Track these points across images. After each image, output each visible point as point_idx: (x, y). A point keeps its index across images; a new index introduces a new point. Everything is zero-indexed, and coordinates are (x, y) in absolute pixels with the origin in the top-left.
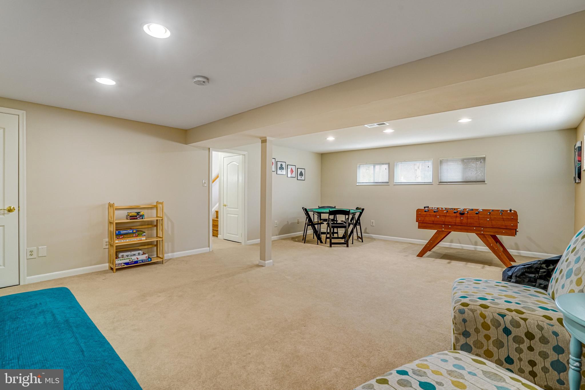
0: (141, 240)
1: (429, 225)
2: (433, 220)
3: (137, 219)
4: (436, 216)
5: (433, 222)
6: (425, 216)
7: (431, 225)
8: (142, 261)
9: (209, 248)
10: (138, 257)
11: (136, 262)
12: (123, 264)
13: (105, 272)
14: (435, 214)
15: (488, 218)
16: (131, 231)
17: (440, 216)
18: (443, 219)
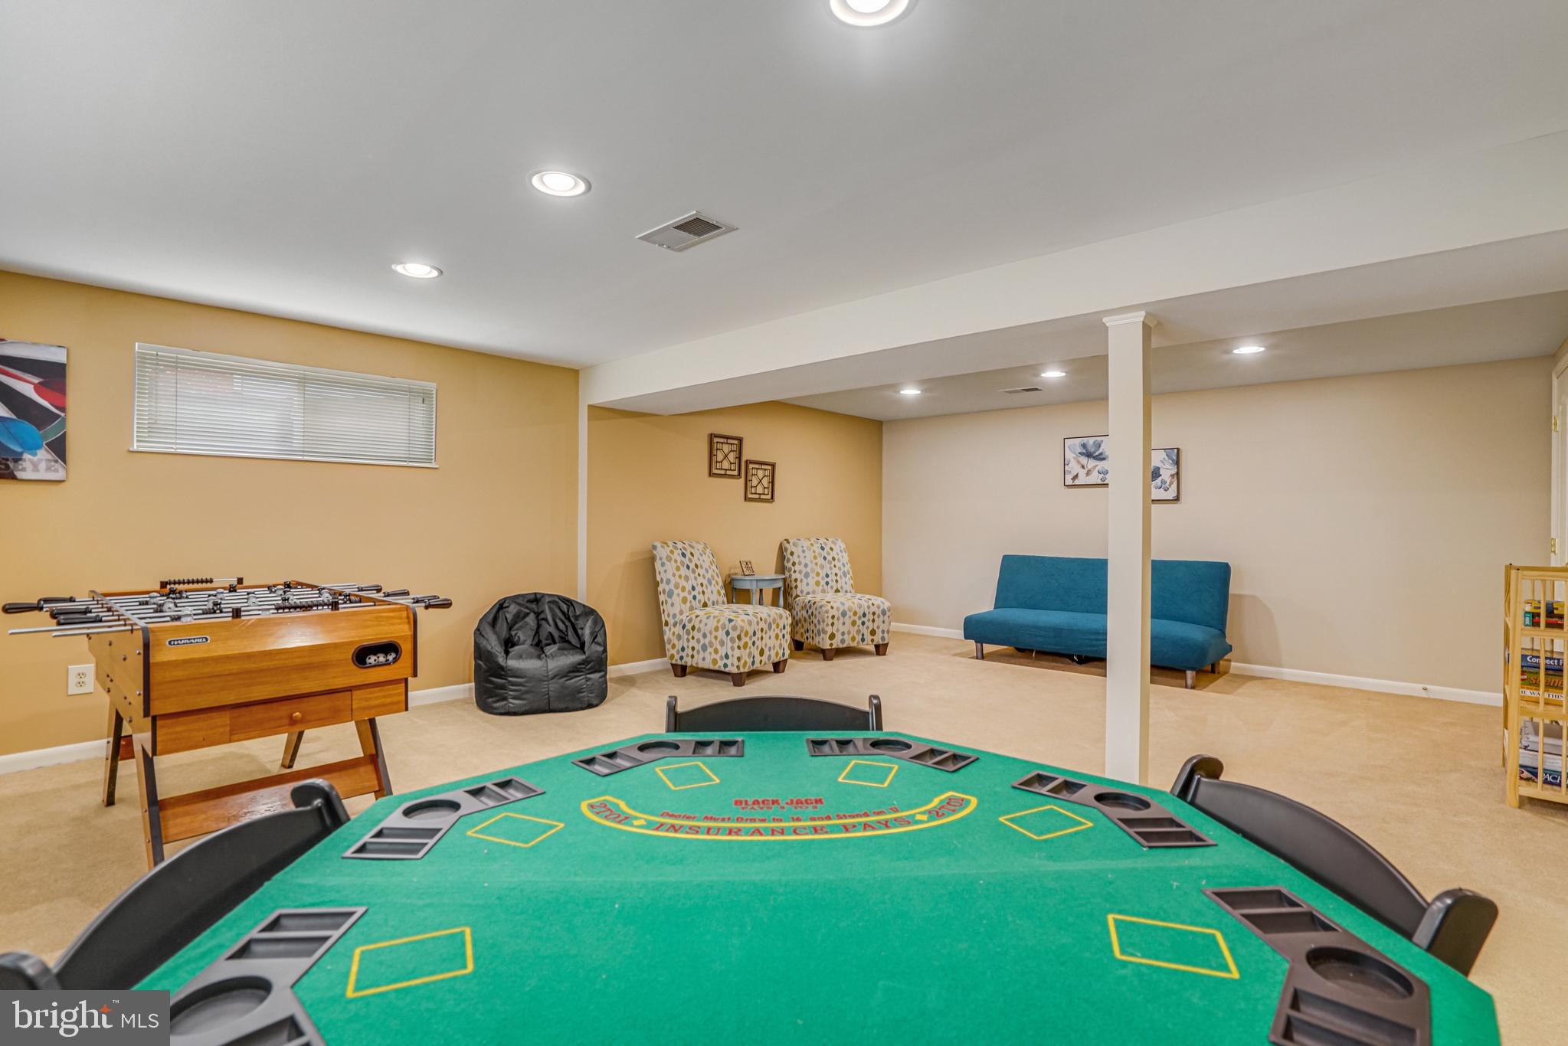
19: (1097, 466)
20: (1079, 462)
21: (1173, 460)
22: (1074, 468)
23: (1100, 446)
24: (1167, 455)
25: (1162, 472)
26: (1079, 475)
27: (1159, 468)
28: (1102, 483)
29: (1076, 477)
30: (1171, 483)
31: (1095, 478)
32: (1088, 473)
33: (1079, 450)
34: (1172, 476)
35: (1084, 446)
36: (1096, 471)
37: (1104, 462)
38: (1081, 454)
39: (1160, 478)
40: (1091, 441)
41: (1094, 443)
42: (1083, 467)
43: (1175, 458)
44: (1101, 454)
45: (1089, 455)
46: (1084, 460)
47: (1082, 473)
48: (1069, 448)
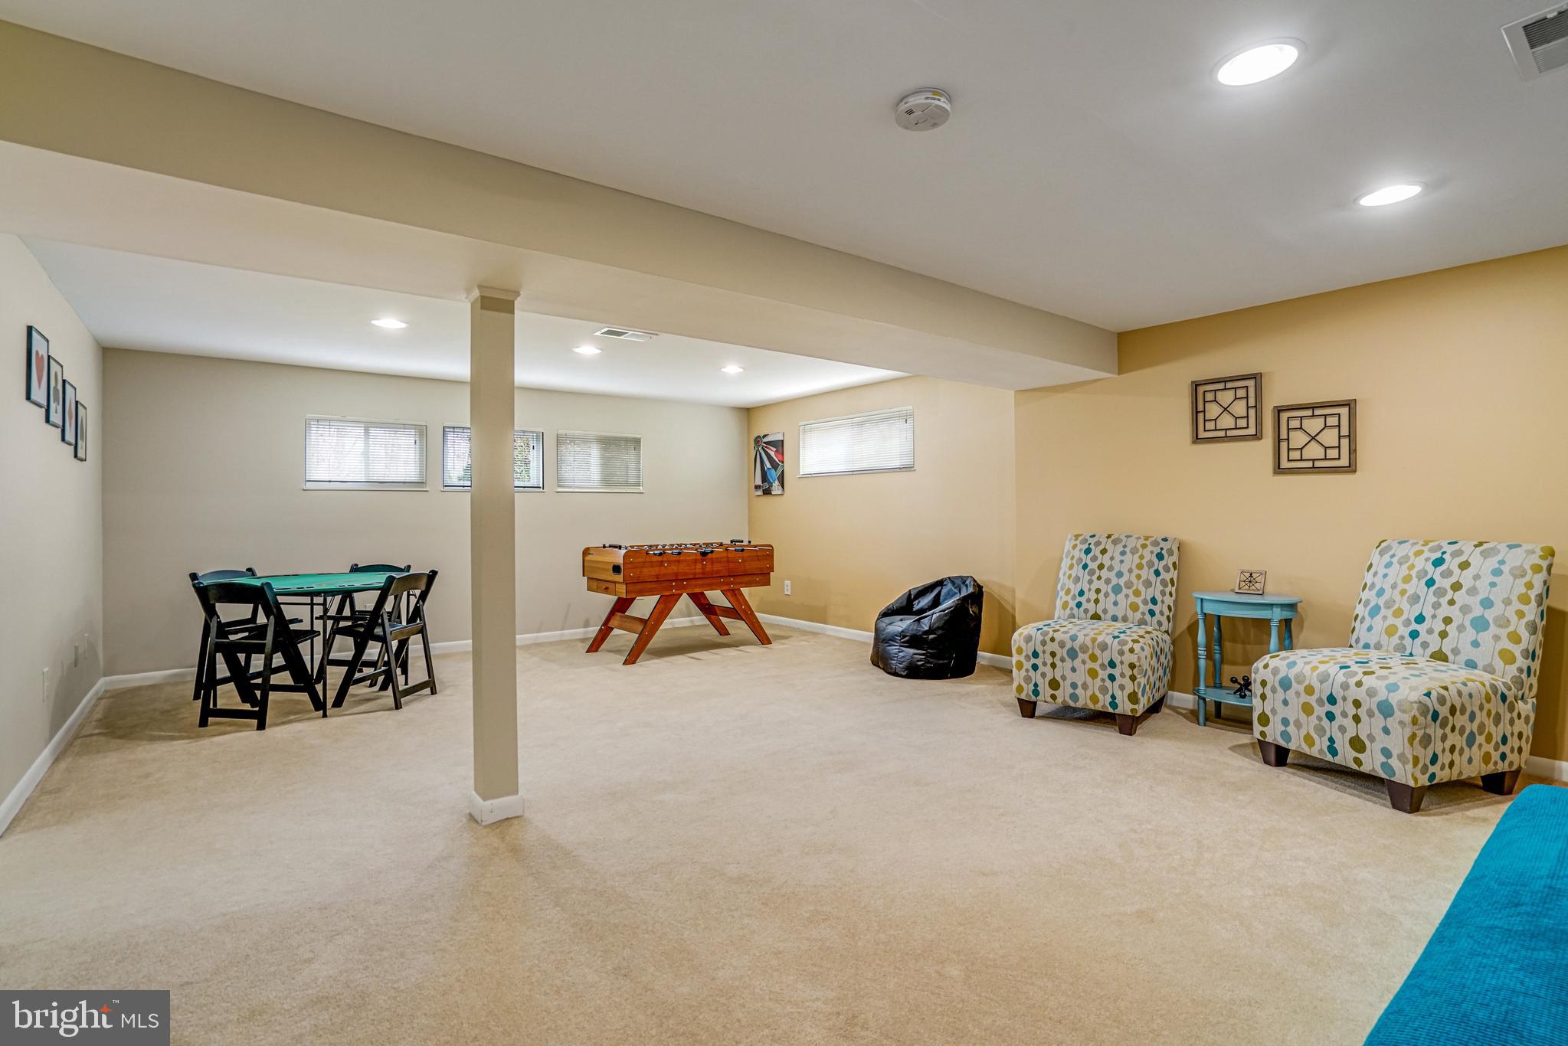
1: (649, 586)
2: (657, 573)
4: (661, 563)
5: (658, 578)
6: (643, 567)
7: (653, 585)
14: (659, 558)
15: (739, 558)
17: (669, 562)
18: (674, 568)
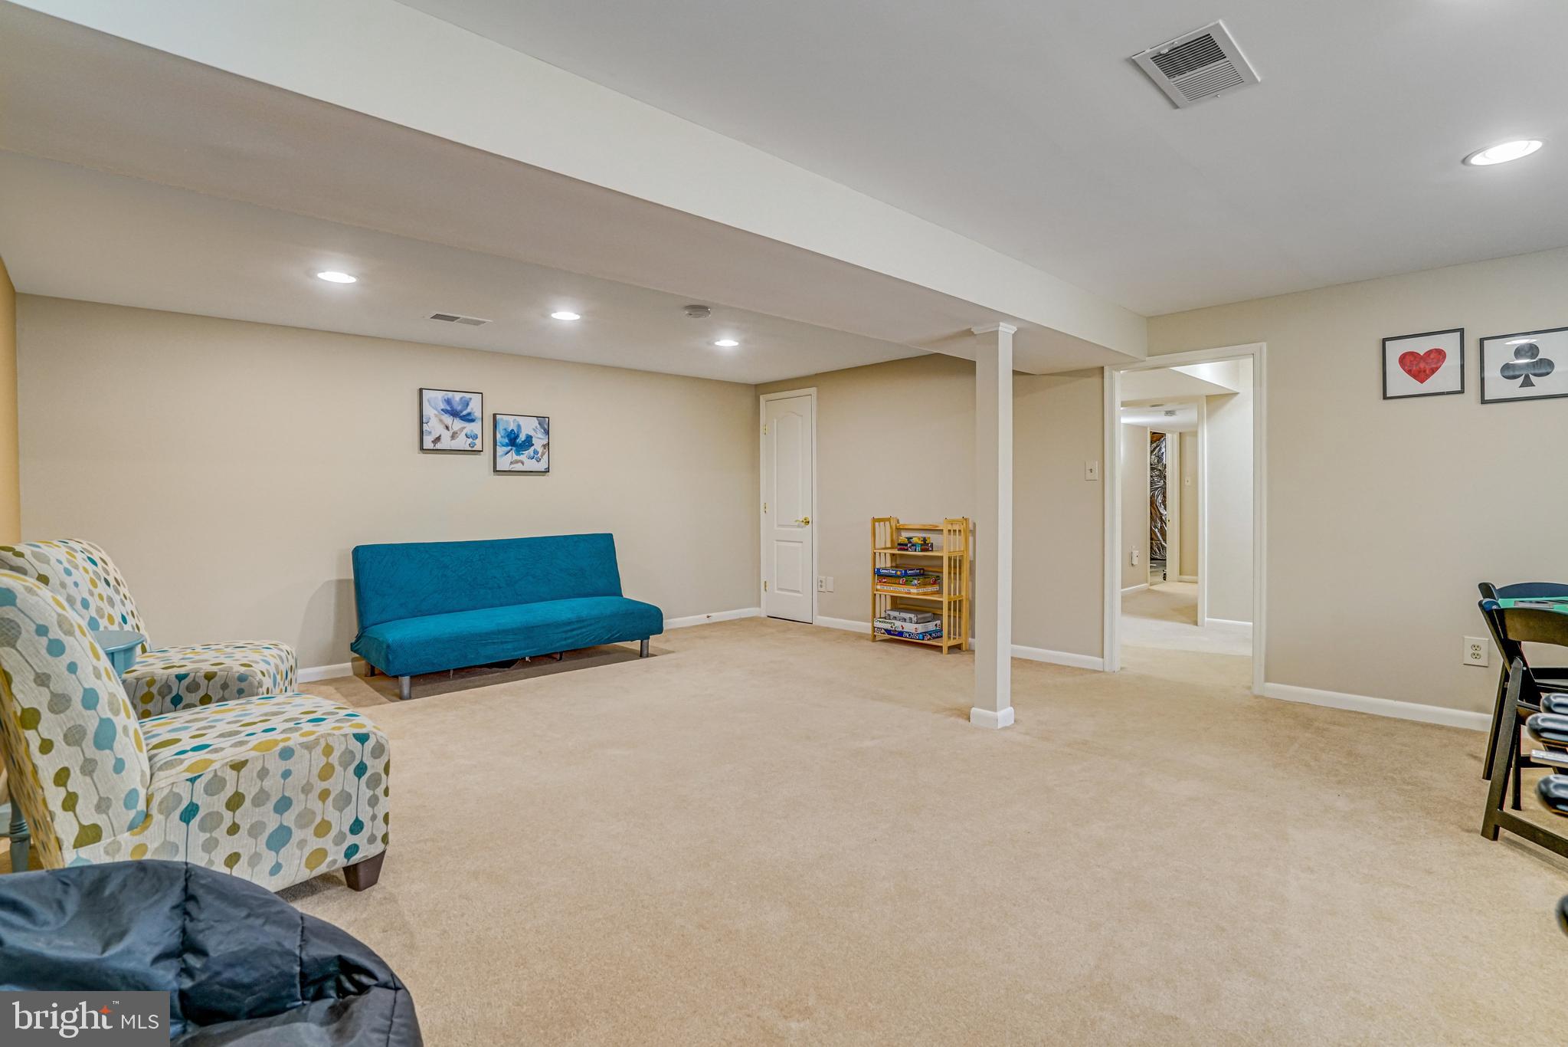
0: (910, 593)
3: (907, 550)
8: (910, 635)
9: (1101, 659)
10: (904, 624)
11: (901, 634)
12: (883, 631)
13: (860, 636)
16: (894, 572)
19: (464, 428)
20: (441, 421)
21: (545, 430)
22: (434, 427)
23: (468, 405)
24: (539, 424)
25: (534, 441)
26: (442, 437)
27: (531, 437)
28: (470, 449)
29: (438, 439)
30: (543, 454)
31: (462, 443)
32: (454, 436)
33: (442, 406)
34: (544, 446)
35: (448, 402)
36: (463, 433)
37: (472, 424)
38: (445, 411)
39: (532, 448)
40: (458, 397)
41: (461, 398)
42: (447, 428)
43: (546, 427)
44: (469, 414)
45: (454, 414)
46: (448, 419)
47: (446, 435)
48: (429, 401)
